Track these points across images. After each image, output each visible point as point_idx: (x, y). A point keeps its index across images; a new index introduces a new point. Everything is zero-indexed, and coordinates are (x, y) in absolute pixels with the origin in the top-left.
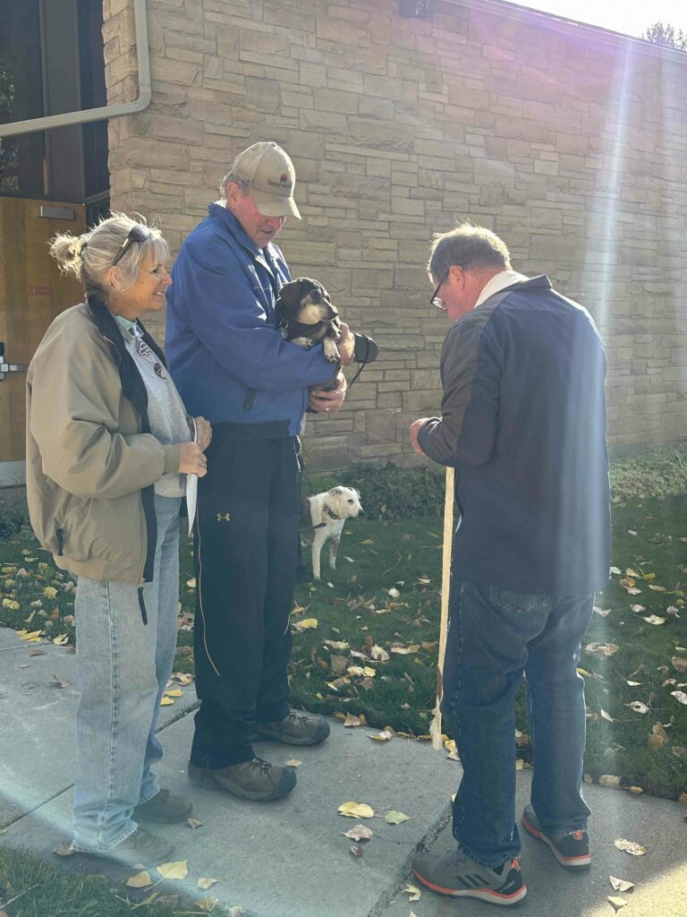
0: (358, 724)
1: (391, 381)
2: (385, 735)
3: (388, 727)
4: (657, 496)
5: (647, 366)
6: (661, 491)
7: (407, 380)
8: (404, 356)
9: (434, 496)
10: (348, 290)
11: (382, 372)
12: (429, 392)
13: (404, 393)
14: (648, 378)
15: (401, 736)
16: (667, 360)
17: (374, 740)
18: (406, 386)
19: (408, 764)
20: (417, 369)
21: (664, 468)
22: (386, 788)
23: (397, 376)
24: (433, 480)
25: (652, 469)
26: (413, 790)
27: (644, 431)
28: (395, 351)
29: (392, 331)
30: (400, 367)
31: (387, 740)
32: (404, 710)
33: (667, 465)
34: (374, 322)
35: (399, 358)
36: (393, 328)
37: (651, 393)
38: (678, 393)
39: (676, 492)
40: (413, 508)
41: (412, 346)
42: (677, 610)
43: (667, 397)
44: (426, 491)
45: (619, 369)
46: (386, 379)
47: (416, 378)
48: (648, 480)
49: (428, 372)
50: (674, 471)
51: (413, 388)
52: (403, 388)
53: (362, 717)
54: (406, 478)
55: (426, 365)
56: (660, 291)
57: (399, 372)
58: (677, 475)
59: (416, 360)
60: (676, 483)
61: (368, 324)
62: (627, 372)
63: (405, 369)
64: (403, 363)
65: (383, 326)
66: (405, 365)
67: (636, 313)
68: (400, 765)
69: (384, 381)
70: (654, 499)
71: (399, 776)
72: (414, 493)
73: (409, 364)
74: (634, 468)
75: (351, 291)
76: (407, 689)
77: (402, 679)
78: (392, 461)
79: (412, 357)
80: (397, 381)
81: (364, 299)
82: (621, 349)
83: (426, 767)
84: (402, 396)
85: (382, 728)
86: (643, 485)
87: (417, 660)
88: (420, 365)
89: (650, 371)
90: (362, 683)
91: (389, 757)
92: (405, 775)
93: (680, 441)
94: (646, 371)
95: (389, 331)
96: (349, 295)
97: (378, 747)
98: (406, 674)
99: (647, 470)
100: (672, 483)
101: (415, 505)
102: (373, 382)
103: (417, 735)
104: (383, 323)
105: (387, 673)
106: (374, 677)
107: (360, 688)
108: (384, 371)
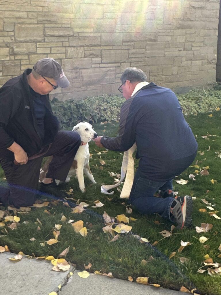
0: (3, 251)
1: (55, 53)
2: (17, 257)
3: (21, 253)
4: (194, 114)
5: (192, 46)
6: (196, 111)
7: (64, 53)
8: (62, 39)
9: (75, 116)
10: (29, 2)
11: (50, 48)
12: (76, 60)
13: (62, 60)
14: (193, 52)
15: (28, 257)
16: (202, 43)
17: (11, 261)
18: (63, 56)
19: (27, 275)
20: (69, 46)
21: (198, 99)
22: (11, 291)
23: (58, 50)
24: (75, 107)
25: (192, 100)
26: (27, 291)
27: (190, 80)
28: (56, 36)
29: (55, 25)
30: (59, 45)
31: (18, 261)
32: (31, 242)
33: (200, 97)
34: (44, 20)
35: (59, 41)
36: (56, 24)
37: (194, 60)
38: (208, 60)
39: (203, 112)
40: (64, 123)
41: (66, 34)
42: (194, 176)
43: (202, 62)
44: (71, 113)
45: (177, 47)
46: (52, 52)
47: (69, 52)
48: (189, 105)
49: (76, 48)
50: (203, 100)
51: (67, 57)
52: (61, 57)
53: (6, 247)
54: (61, 106)
55: (75, 45)
56: (199, 6)
57: (59, 48)
58: (205, 103)
59: (69, 42)
60: (204, 107)
61: (40, 21)
62: (182, 49)
63: (63, 47)
64: (61, 43)
65: (49, 22)
66: (63, 44)
67: (186, 18)
68: (22, 275)
69: (51, 53)
70: (191, 116)
71: (20, 282)
72: (64, 115)
73: (65, 44)
74: (184, 100)
75: (31, 3)
76: (36, 228)
77: (36, 223)
78: (56, 98)
79: (66, 40)
80: (58, 53)
81: (39, 7)
82: (179, 37)
83: (38, 276)
84: (61, 61)
85: (17, 253)
86: (187, 108)
87: (46, 211)
88: (71, 45)
89: (193, 49)
90: (10, 227)
91: (17, 271)
92: (24, 282)
93: (208, 85)
94: (191, 49)
95: (53, 25)
96: (30, 5)
97: (12, 265)
98: (38, 219)
99: (190, 100)
100: (202, 107)
101: (65, 121)
102: (44, 54)
103: (36, 256)
104: (50, 21)
105: (27, 219)
106: (19, 222)
107: (9, 229)
108: (51, 47)
